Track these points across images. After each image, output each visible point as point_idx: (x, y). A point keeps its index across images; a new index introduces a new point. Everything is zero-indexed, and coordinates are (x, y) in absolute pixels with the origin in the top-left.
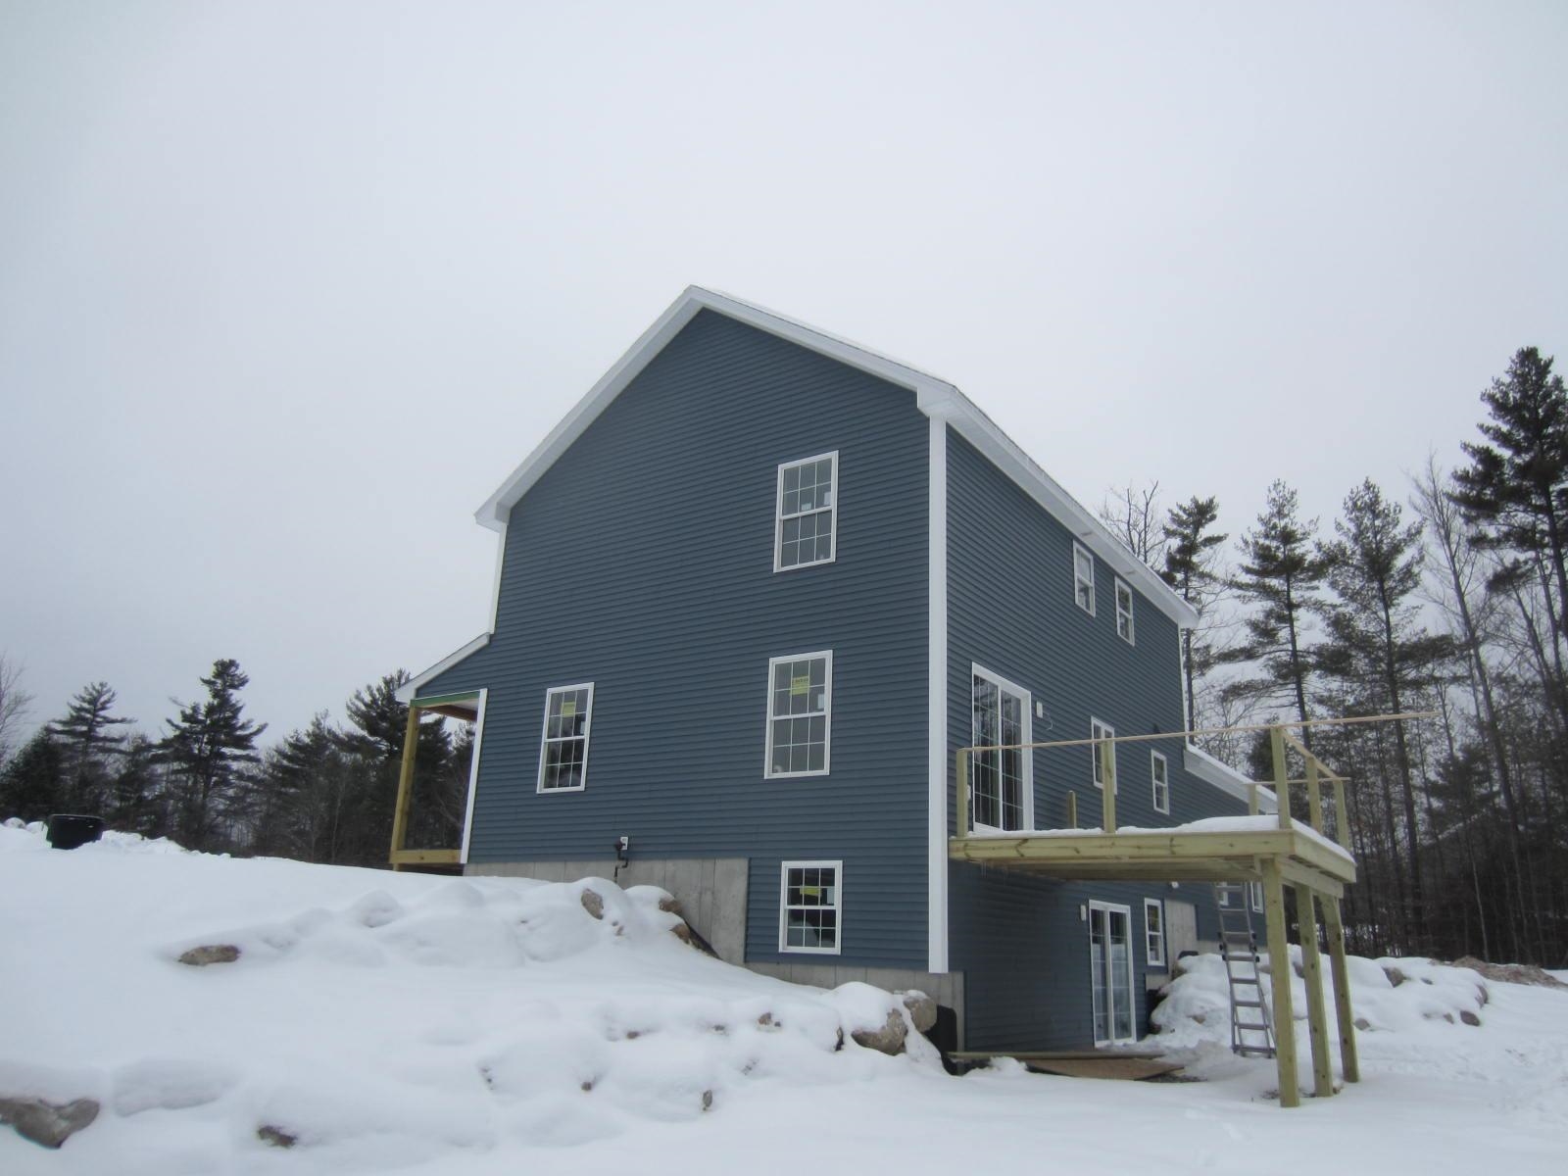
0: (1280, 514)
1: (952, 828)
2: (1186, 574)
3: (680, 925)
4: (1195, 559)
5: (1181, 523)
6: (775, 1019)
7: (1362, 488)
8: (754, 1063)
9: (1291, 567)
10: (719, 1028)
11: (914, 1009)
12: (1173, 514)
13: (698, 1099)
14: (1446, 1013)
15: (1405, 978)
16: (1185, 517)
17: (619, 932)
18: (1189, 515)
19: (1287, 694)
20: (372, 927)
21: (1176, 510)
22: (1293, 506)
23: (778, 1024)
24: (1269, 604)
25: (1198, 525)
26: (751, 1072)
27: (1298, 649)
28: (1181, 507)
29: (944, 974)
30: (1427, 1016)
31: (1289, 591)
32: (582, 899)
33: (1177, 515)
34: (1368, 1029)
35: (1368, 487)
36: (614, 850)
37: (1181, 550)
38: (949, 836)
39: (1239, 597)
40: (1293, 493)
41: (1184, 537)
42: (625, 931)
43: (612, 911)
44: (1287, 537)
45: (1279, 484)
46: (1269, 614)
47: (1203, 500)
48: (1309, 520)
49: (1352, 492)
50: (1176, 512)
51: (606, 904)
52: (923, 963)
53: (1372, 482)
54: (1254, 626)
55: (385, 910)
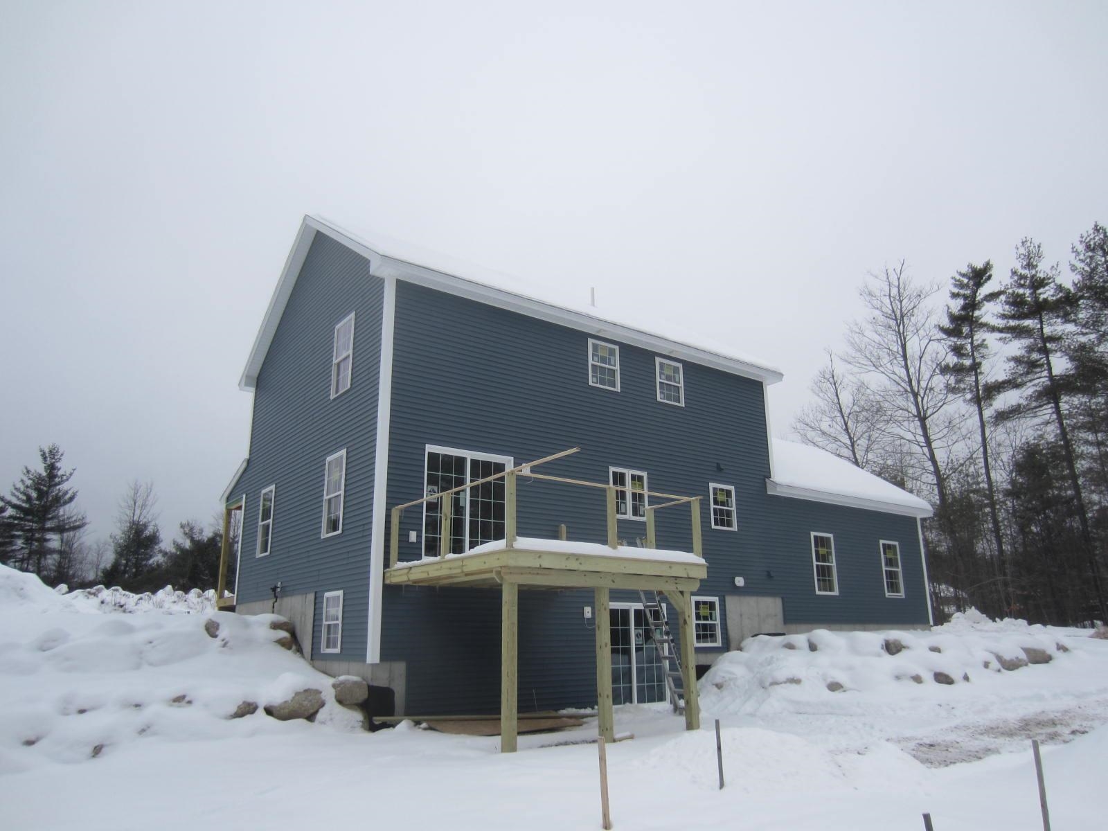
0: (1030, 265)
1: (387, 564)
2: (970, 327)
3: (285, 638)
4: (977, 313)
5: (962, 286)
6: (187, 699)
7: (1091, 231)
8: (149, 727)
9: (1039, 309)
10: (137, 706)
11: (339, 689)
12: (956, 280)
13: (89, 750)
14: (914, 674)
15: (904, 647)
16: (966, 281)
17: (224, 646)
18: (969, 279)
19: (1047, 412)
20: (44, 651)
21: (958, 277)
22: (1040, 257)
23: (190, 702)
24: (1026, 342)
25: (979, 285)
26: (145, 733)
27: (1054, 374)
28: (961, 274)
29: (376, 664)
30: (898, 678)
31: (1042, 328)
32: (206, 626)
33: (959, 281)
34: (842, 690)
35: (1097, 229)
36: (270, 592)
37: (964, 308)
38: (384, 569)
39: (1000, 339)
40: (1039, 247)
41: (965, 297)
42: (228, 645)
43: (223, 633)
44: (1038, 284)
45: (1026, 241)
46: (1030, 349)
47: (979, 265)
48: (1050, 267)
49: (1082, 237)
50: (958, 278)
51: (221, 628)
52: (363, 657)
53: (1100, 224)
54: (1017, 360)
55: (54, 641)
